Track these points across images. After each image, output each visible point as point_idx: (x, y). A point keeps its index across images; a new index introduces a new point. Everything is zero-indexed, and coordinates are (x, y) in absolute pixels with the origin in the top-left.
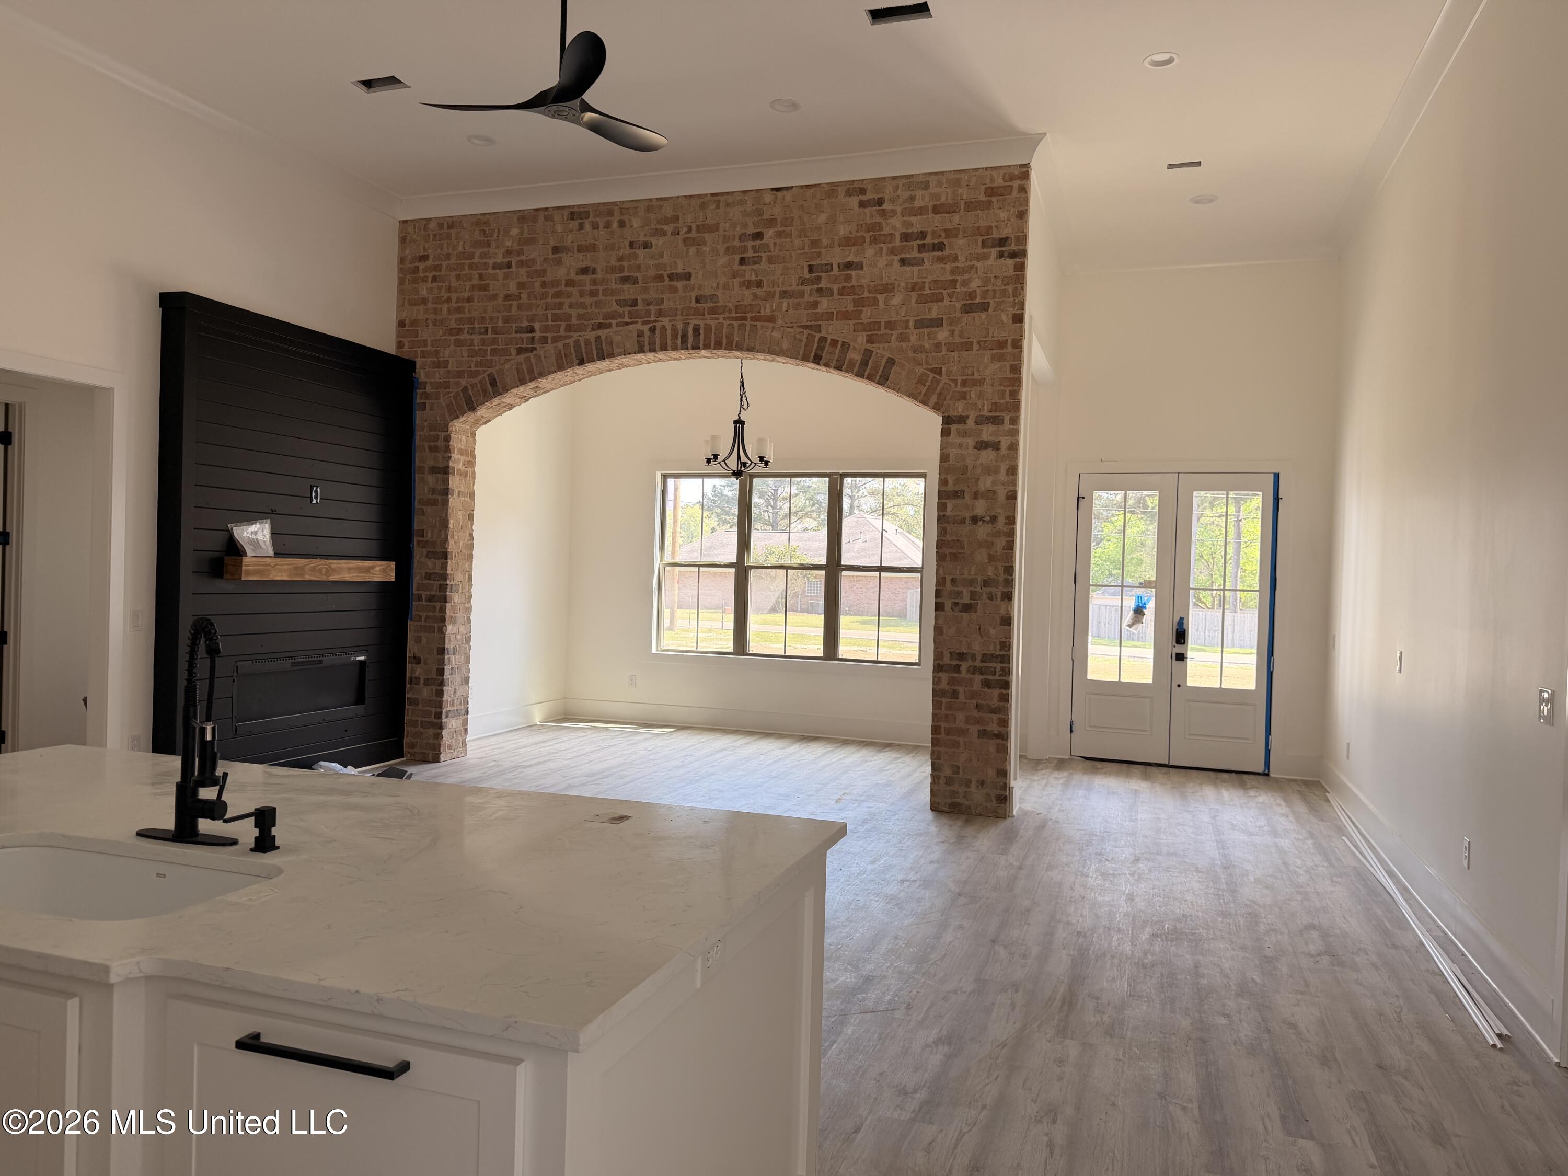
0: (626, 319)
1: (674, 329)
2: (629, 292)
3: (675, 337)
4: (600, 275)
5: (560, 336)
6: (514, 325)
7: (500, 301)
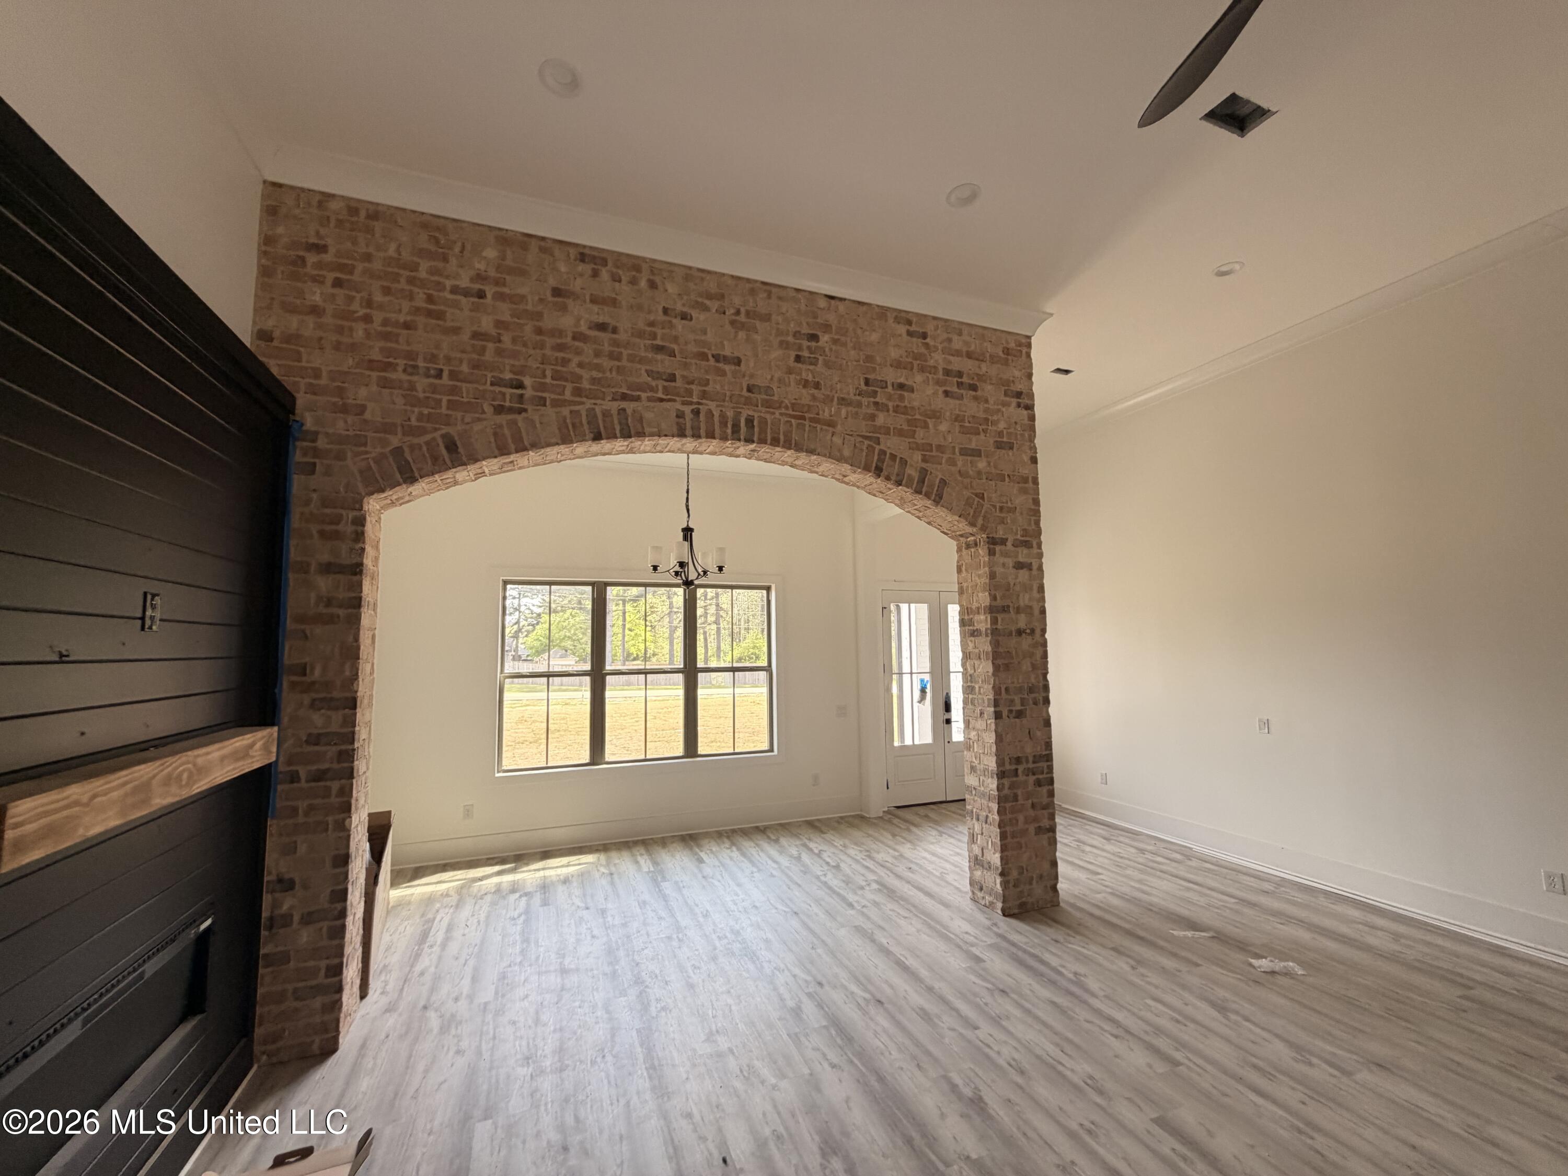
0: (660, 395)
1: (723, 416)
2: (664, 364)
3: (724, 424)
4: (622, 336)
5: (565, 400)
6: (489, 375)
7: (465, 336)
